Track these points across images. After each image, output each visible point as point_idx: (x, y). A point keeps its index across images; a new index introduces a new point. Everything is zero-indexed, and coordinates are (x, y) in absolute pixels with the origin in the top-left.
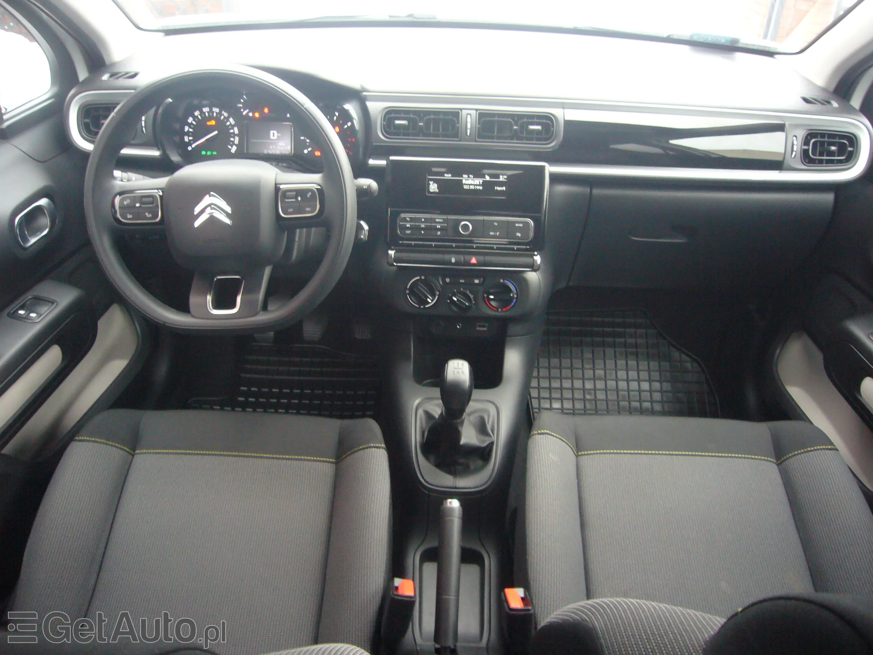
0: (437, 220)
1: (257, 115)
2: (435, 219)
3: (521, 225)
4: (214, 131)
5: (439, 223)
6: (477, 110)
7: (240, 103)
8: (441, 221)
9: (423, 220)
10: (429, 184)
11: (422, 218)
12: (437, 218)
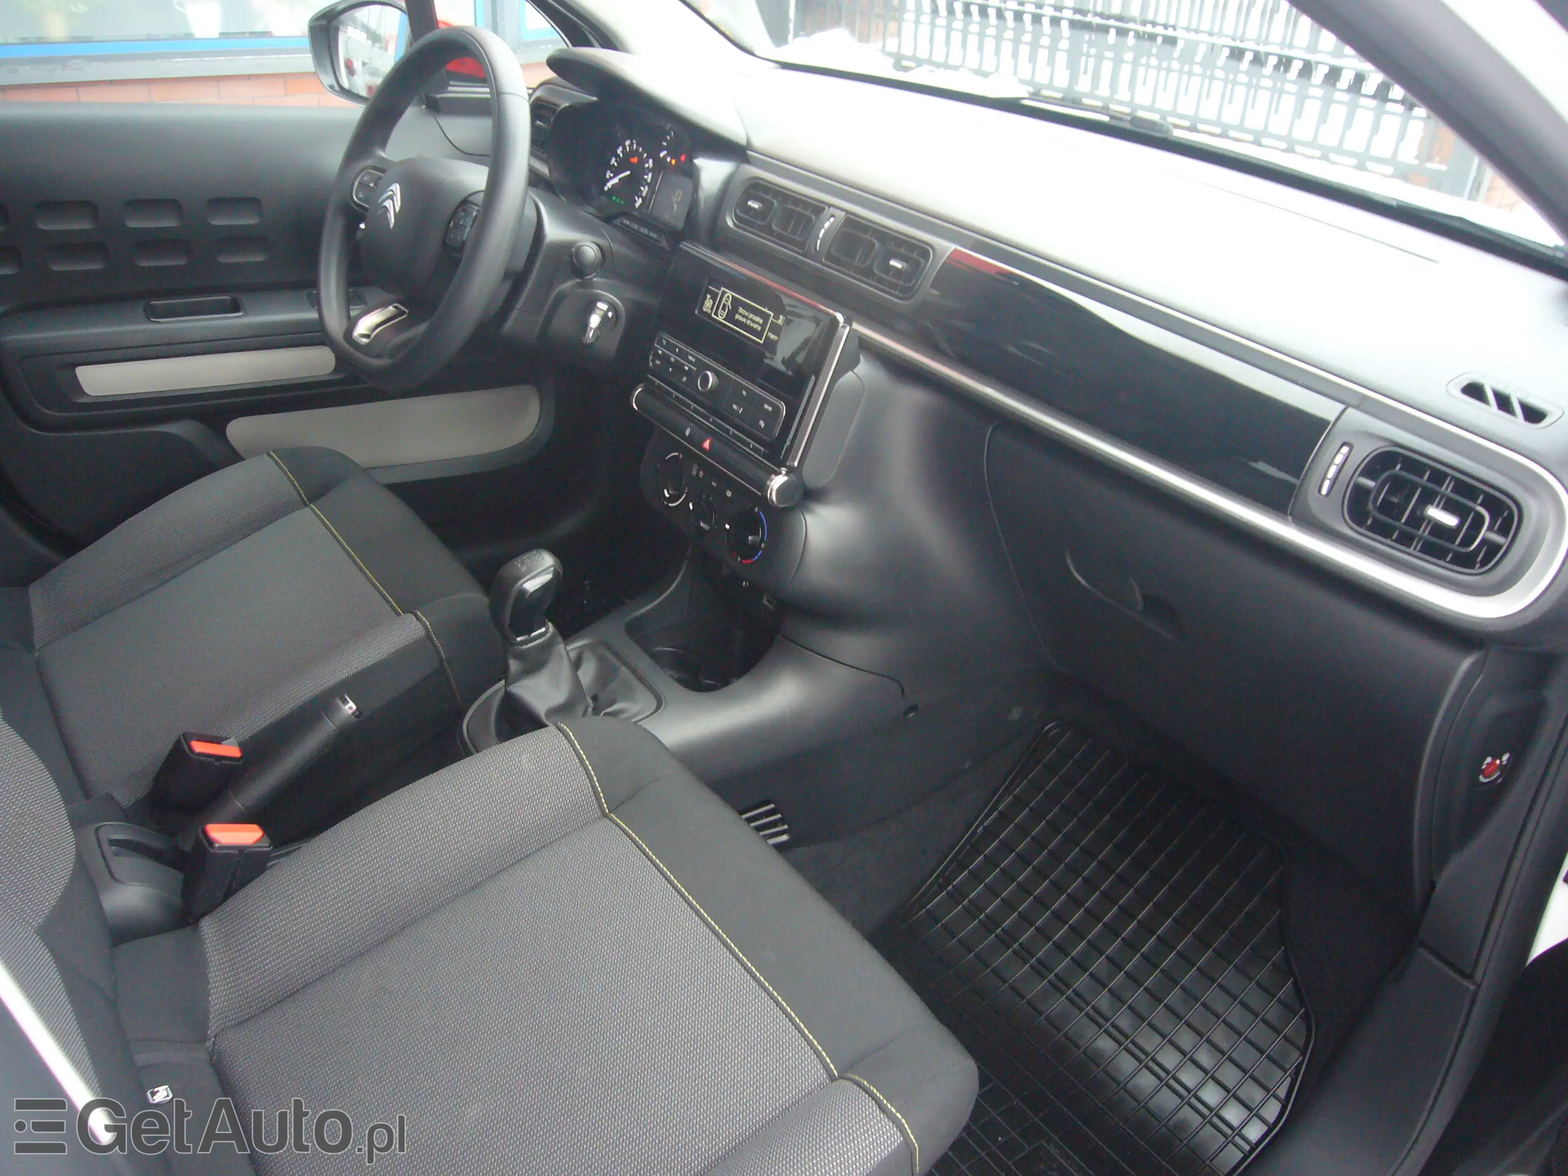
0: (690, 358)
1: (673, 162)
2: (688, 354)
3: (770, 409)
4: (626, 171)
5: (690, 362)
6: (847, 212)
7: (666, 140)
8: (693, 360)
9: (677, 350)
10: (705, 298)
11: (677, 347)
12: (691, 355)
